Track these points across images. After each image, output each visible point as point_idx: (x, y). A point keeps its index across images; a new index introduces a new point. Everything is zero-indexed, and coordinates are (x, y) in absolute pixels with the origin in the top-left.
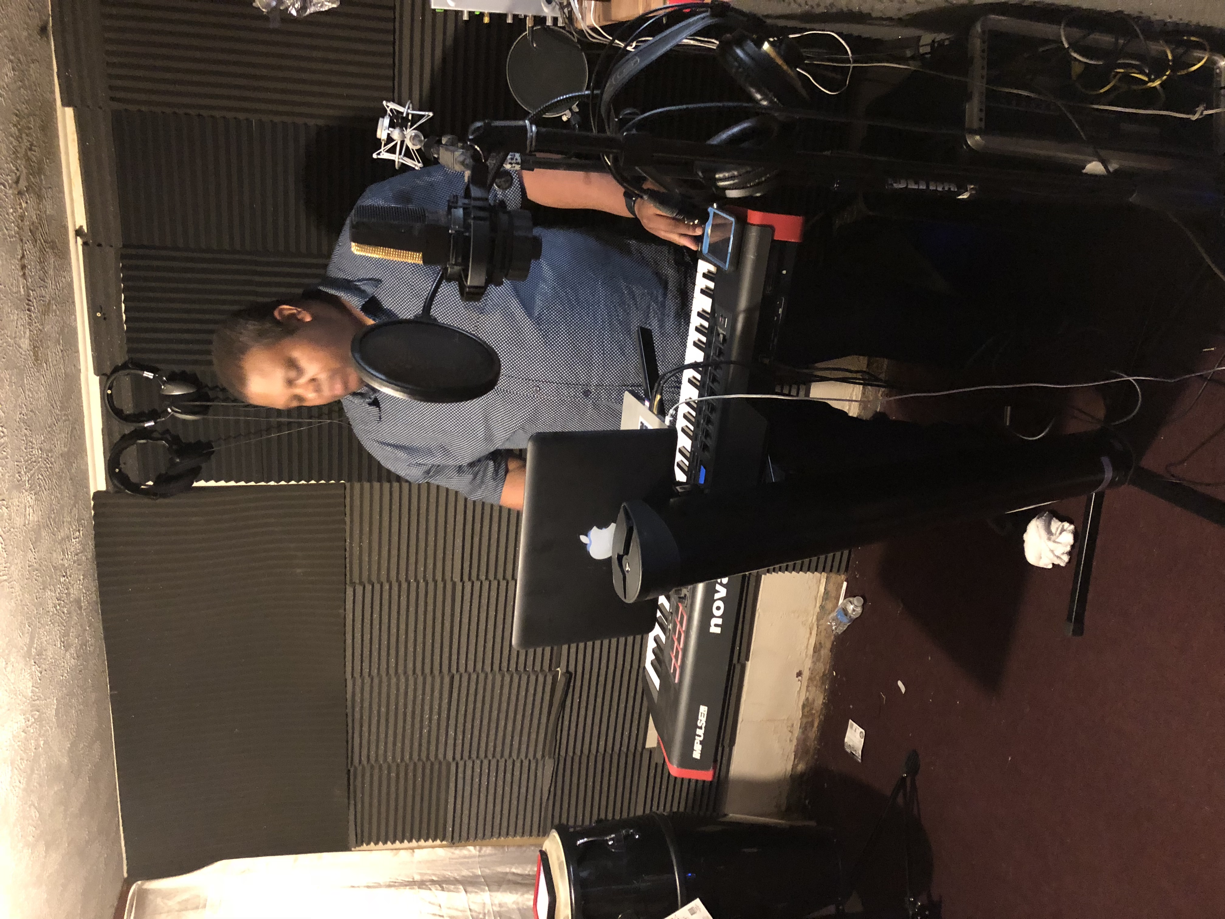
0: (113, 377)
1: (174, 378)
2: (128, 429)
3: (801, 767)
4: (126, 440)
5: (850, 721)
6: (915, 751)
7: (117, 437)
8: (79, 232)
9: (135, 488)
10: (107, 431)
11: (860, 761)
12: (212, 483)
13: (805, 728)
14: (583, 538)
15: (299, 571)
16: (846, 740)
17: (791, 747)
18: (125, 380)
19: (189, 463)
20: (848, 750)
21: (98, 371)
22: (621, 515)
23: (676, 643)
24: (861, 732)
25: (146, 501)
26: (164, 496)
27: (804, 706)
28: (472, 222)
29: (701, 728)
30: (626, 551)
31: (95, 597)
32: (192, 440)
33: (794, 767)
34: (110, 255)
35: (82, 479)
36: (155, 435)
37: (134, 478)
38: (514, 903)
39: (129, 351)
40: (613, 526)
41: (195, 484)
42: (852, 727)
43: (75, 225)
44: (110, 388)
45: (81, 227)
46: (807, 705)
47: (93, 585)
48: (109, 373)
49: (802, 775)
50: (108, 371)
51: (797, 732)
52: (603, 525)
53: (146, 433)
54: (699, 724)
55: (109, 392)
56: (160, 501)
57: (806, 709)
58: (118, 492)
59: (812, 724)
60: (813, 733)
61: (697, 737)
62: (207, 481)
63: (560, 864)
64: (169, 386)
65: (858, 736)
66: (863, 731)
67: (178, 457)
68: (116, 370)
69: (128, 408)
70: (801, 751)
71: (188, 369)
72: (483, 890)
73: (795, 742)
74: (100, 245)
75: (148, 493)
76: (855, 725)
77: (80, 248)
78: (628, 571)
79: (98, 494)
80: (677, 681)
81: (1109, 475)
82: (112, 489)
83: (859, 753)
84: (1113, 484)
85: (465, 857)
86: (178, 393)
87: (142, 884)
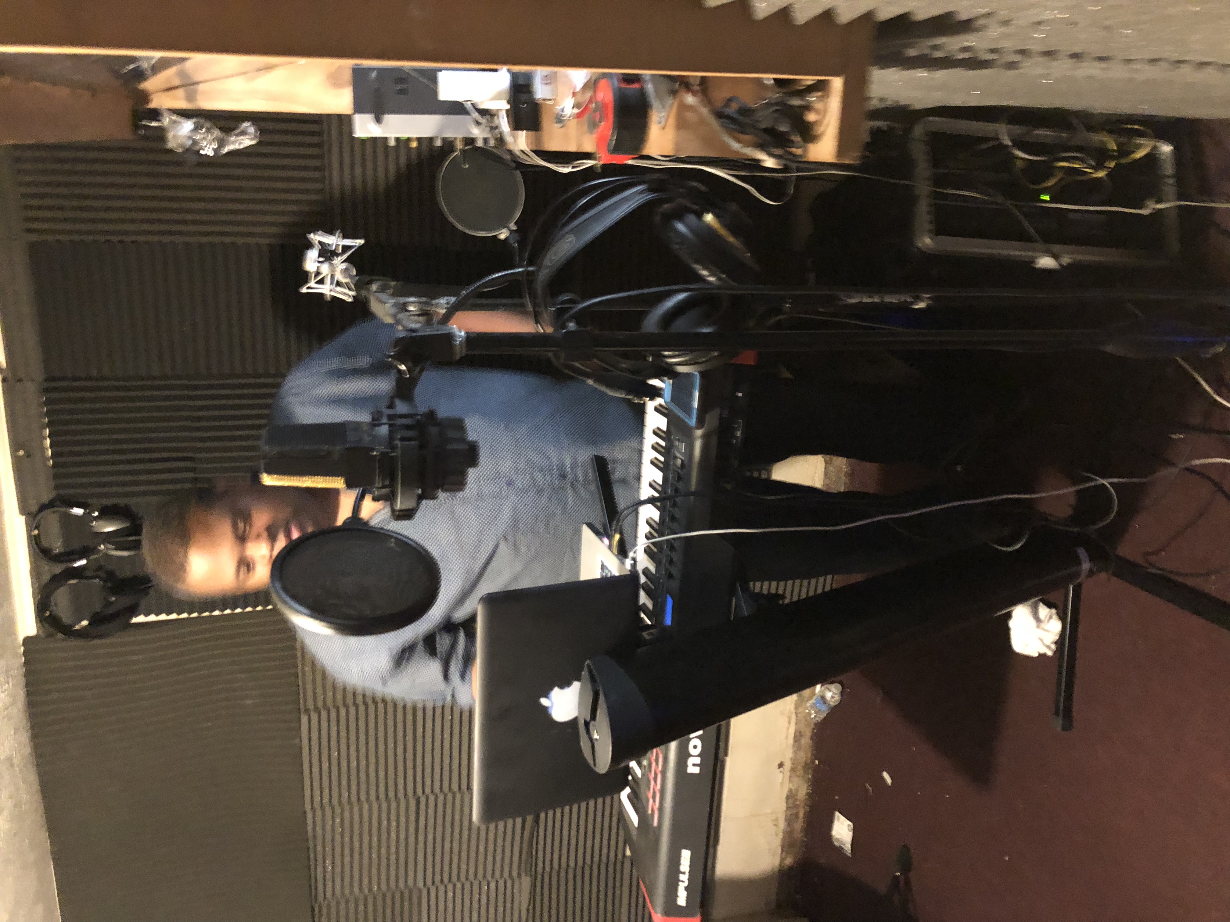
1: (107, 513)
2: (58, 569)
3: (789, 861)
4: (56, 581)
7: (46, 578)
9: (68, 631)
10: (36, 573)
11: (850, 855)
12: (152, 618)
13: (790, 820)
15: (249, 702)
16: (834, 832)
17: (777, 842)
18: (52, 519)
20: (836, 843)
21: (24, 510)
22: (585, 673)
24: (849, 825)
25: (80, 643)
26: (101, 636)
27: (788, 798)
28: (399, 443)
29: (684, 873)
30: (593, 717)
31: (28, 750)
33: (782, 860)
35: (9, 624)
36: (88, 573)
37: (66, 619)
39: (57, 487)
40: (576, 685)
42: (838, 819)
44: (37, 527)
46: (791, 796)
47: (25, 737)
48: (35, 513)
49: (791, 868)
50: (34, 508)
51: (782, 825)
52: (565, 684)
53: (78, 573)
54: (682, 870)
55: (36, 532)
56: (95, 642)
57: (791, 801)
58: (49, 636)
59: (797, 815)
60: (799, 825)
61: (680, 883)
67: (114, 594)
68: (43, 508)
69: (58, 547)
70: (788, 844)
71: (122, 502)
73: (781, 835)
75: (83, 634)
76: (842, 818)
79: (27, 641)
81: (1086, 566)
82: (43, 635)
83: (848, 847)
84: (1091, 573)
86: (111, 529)
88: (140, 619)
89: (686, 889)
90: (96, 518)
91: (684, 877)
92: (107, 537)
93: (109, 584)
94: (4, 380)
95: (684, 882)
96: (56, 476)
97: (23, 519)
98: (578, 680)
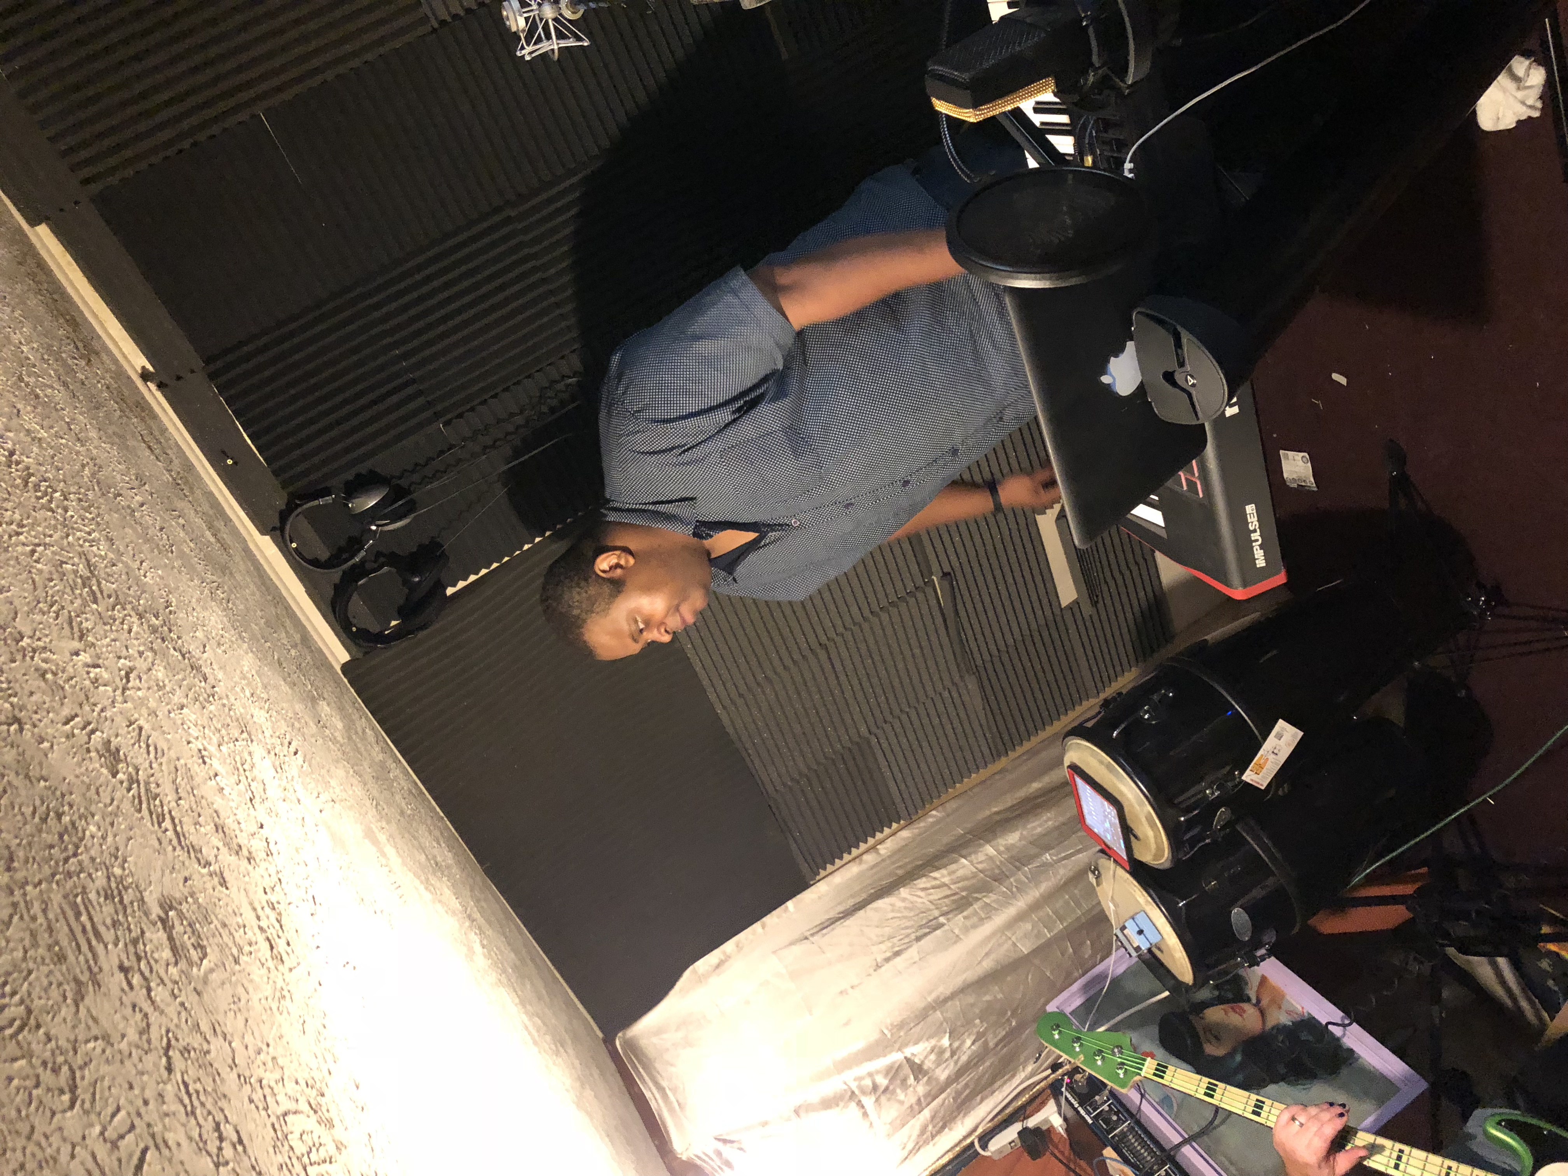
0: (288, 527)
1: (354, 488)
2: (336, 575)
4: (343, 589)
5: (1282, 452)
6: (1392, 442)
7: (329, 592)
8: (145, 376)
9: (381, 638)
11: (1316, 489)
14: (1105, 379)
16: (1285, 475)
18: (303, 522)
19: (428, 577)
20: (1294, 485)
21: (264, 530)
24: (1303, 457)
25: (404, 644)
29: (1255, 531)
30: (1182, 362)
32: (413, 548)
34: (197, 382)
35: (322, 662)
39: (284, 485)
40: (1130, 346)
41: (448, 594)
42: (1287, 457)
43: (136, 371)
44: (290, 542)
45: (143, 368)
48: (278, 525)
50: (276, 522)
52: (1118, 350)
54: (1251, 528)
55: (291, 547)
56: (421, 634)
58: (365, 652)
61: (1254, 544)
62: (455, 584)
64: (355, 501)
65: (1301, 463)
66: (1306, 454)
74: (179, 378)
76: (1290, 453)
77: (159, 395)
78: (1193, 385)
79: (345, 668)
80: (1199, 495)
82: (360, 655)
83: (1310, 481)
85: (933, 824)
86: (372, 503)
87: (624, 1035)
88: (452, 589)
89: (1261, 547)
90: (349, 500)
91: (1256, 536)
92: (373, 514)
93: (401, 566)
94: (161, 386)
95: (1257, 540)
96: (276, 473)
97: (268, 538)
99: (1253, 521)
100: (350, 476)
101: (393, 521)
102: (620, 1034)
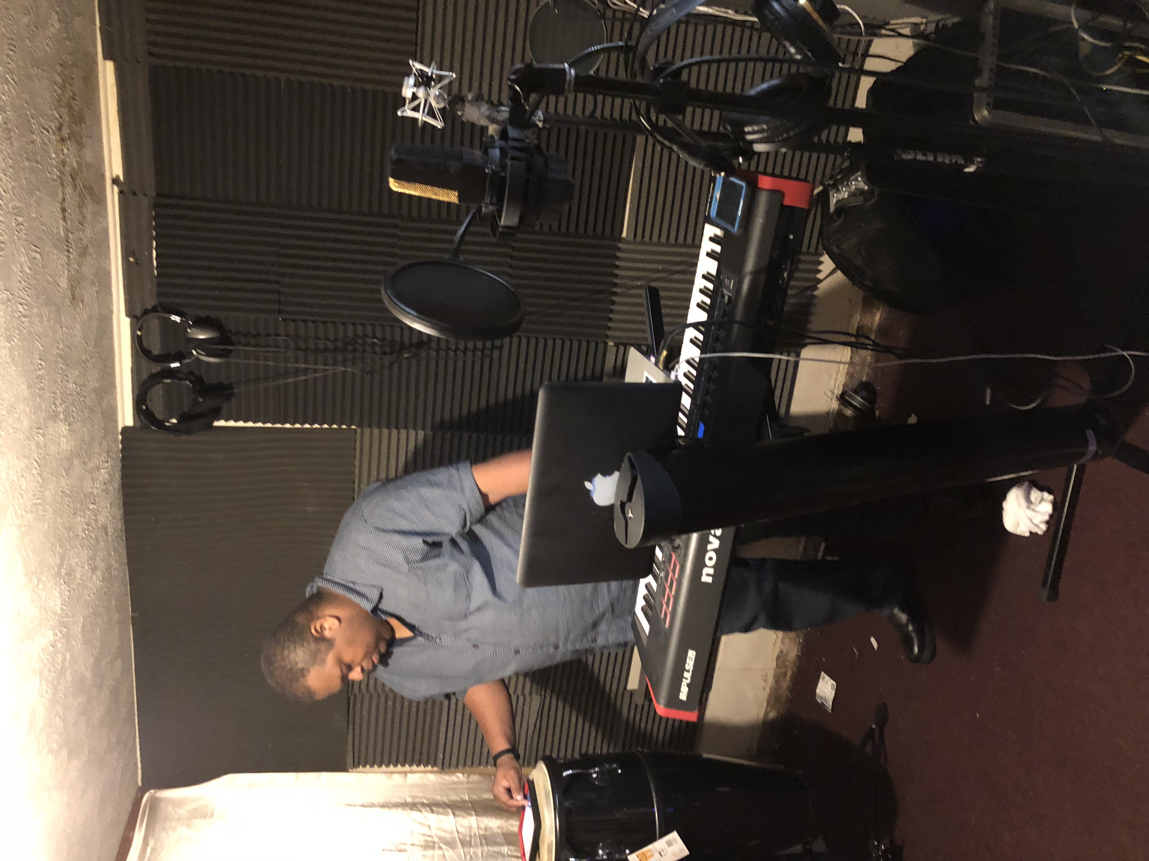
0: (142, 320)
1: (200, 323)
2: (156, 368)
3: (772, 715)
4: (155, 379)
5: (823, 673)
6: (884, 704)
7: (145, 376)
8: (115, 181)
9: (160, 425)
10: (136, 370)
11: (830, 711)
12: (231, 423)
13: (777, 679)
14: (588, 485)
15: (309, 509)
16: (818, 691)
17: (764, 696)
18: (154, 322)
19: (210, 403)
20: (819, 701)
21: (130, 313)
22: (625, 464)
23: (668, 590)
24: (833, 684)
25: (170, 437)
26: (188, 432)
27: (778, 658)
28: (509, 162)
29: (688, 671)
30: (630, 498)
31: (120, 525)
32: (214, 381)
33: (766, 714)
34: (145, 203)
35: (111, 414)
36: (181, 375)
37: (159, 416)
38: (499, 827)
39: (159, 295)
40: (616, 475)
41: (216, 424)
42: (824, 680)
43: (111, 174)
44: (140, 330)
45: (118, 177)
46: (781, 657)
47: (119, 513)
48: (139, 315)
49: (773, 722)
50: (139, 313)
51: (771, 681)
52: (607, 473)
53: (172, 374)
54: (687, 667)
55: (139, 333)
56: (185, 437)
57: (781, 660)
58: (144, 427)
59: (785, 675)
60: (786, 683)
61: (684, 680)
62: (226, 420)
63: (547, 794)
64: (194, 330)
65: (829, 688)
66: (835, 684)
67: (202, 397)
68: (146, 312)
69: (156, 351)
70: (774, 699)
71: (214, 314)
72: (471, 815)
73: (768, 690)
74: (135, 194)
75: (172, 429)
76: (827, 678)
77: (116, 196)
78: (630, 518)
79: (125, 429)
80: (667, 626)
81: (1093, 448)
82: (138, 425)
83: (829, 704)
84: (1096, 456)
85: (454, 783)
86: (202, 337)
87: (155, 793)
88: (221, 423)
89: (688, 685)
90: (190, 327)
91: (688, 675)
92: (200, 344)
93: (198, 387)
94: (121, 192)
95: (687, 679)
96: (159, 285)
97: (128, 320)
98: (619, 470)
99: (690, 664)
100: (203, 314)
101: (208, 355)
102: (152, 791)
